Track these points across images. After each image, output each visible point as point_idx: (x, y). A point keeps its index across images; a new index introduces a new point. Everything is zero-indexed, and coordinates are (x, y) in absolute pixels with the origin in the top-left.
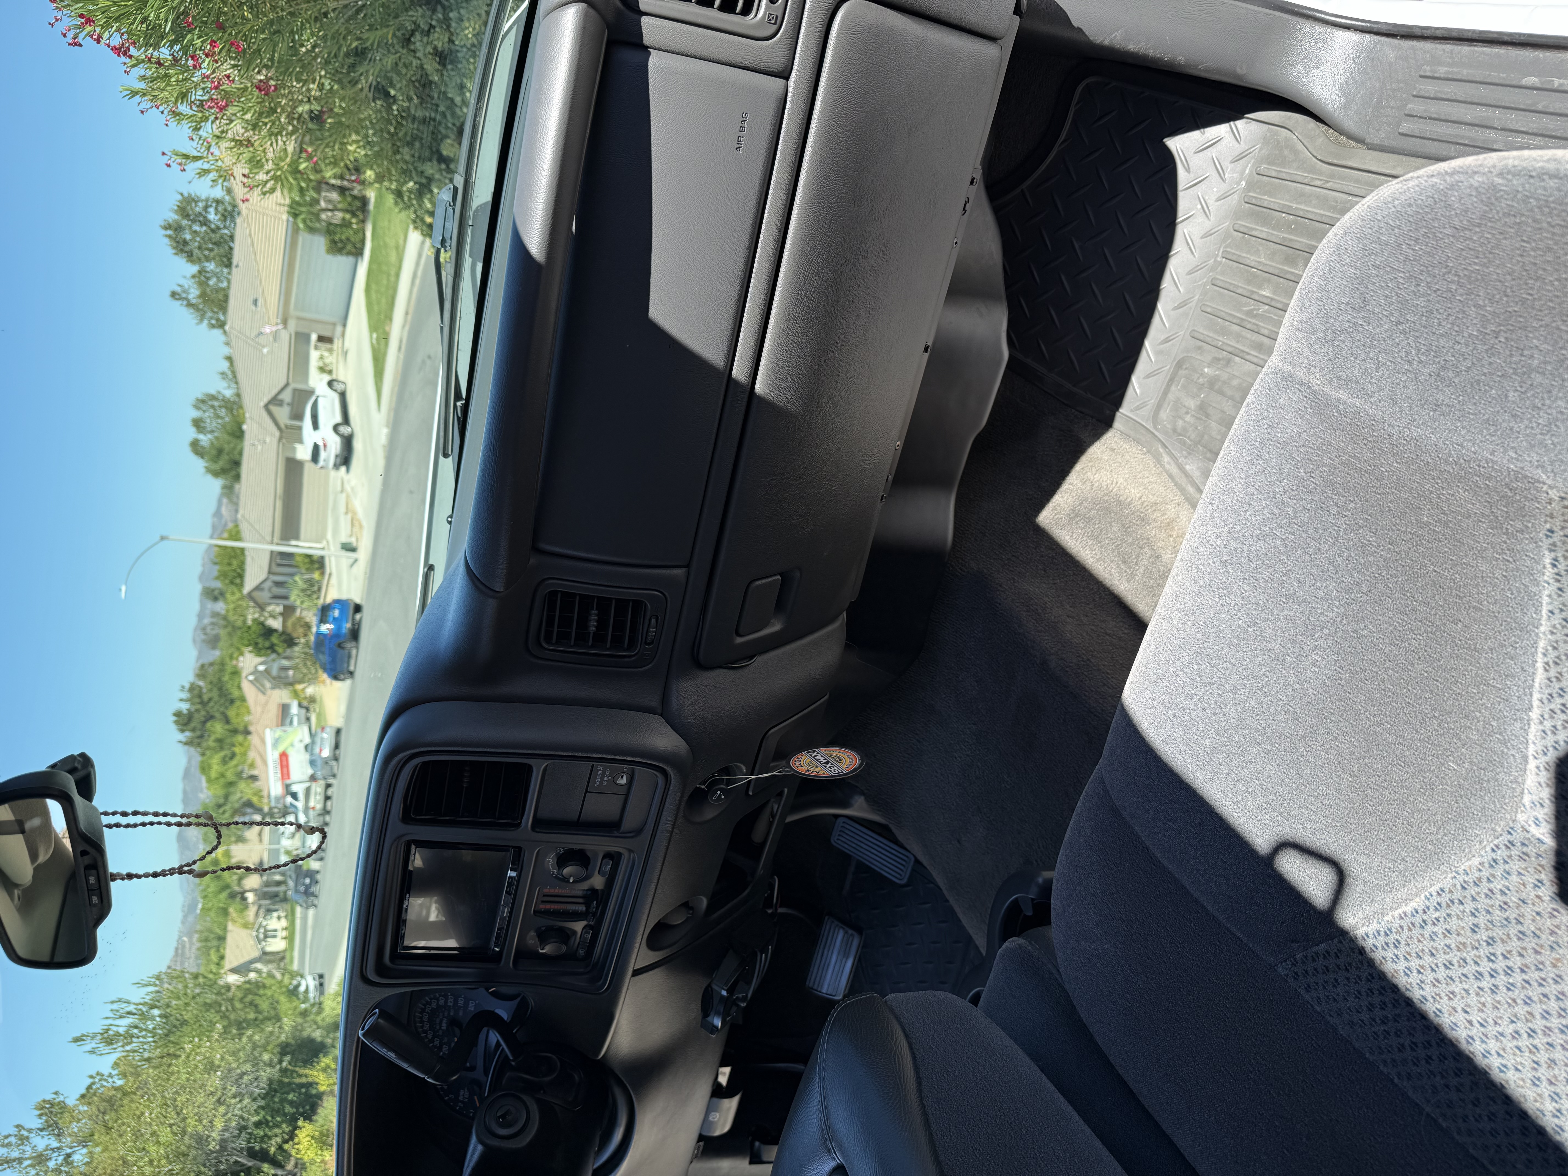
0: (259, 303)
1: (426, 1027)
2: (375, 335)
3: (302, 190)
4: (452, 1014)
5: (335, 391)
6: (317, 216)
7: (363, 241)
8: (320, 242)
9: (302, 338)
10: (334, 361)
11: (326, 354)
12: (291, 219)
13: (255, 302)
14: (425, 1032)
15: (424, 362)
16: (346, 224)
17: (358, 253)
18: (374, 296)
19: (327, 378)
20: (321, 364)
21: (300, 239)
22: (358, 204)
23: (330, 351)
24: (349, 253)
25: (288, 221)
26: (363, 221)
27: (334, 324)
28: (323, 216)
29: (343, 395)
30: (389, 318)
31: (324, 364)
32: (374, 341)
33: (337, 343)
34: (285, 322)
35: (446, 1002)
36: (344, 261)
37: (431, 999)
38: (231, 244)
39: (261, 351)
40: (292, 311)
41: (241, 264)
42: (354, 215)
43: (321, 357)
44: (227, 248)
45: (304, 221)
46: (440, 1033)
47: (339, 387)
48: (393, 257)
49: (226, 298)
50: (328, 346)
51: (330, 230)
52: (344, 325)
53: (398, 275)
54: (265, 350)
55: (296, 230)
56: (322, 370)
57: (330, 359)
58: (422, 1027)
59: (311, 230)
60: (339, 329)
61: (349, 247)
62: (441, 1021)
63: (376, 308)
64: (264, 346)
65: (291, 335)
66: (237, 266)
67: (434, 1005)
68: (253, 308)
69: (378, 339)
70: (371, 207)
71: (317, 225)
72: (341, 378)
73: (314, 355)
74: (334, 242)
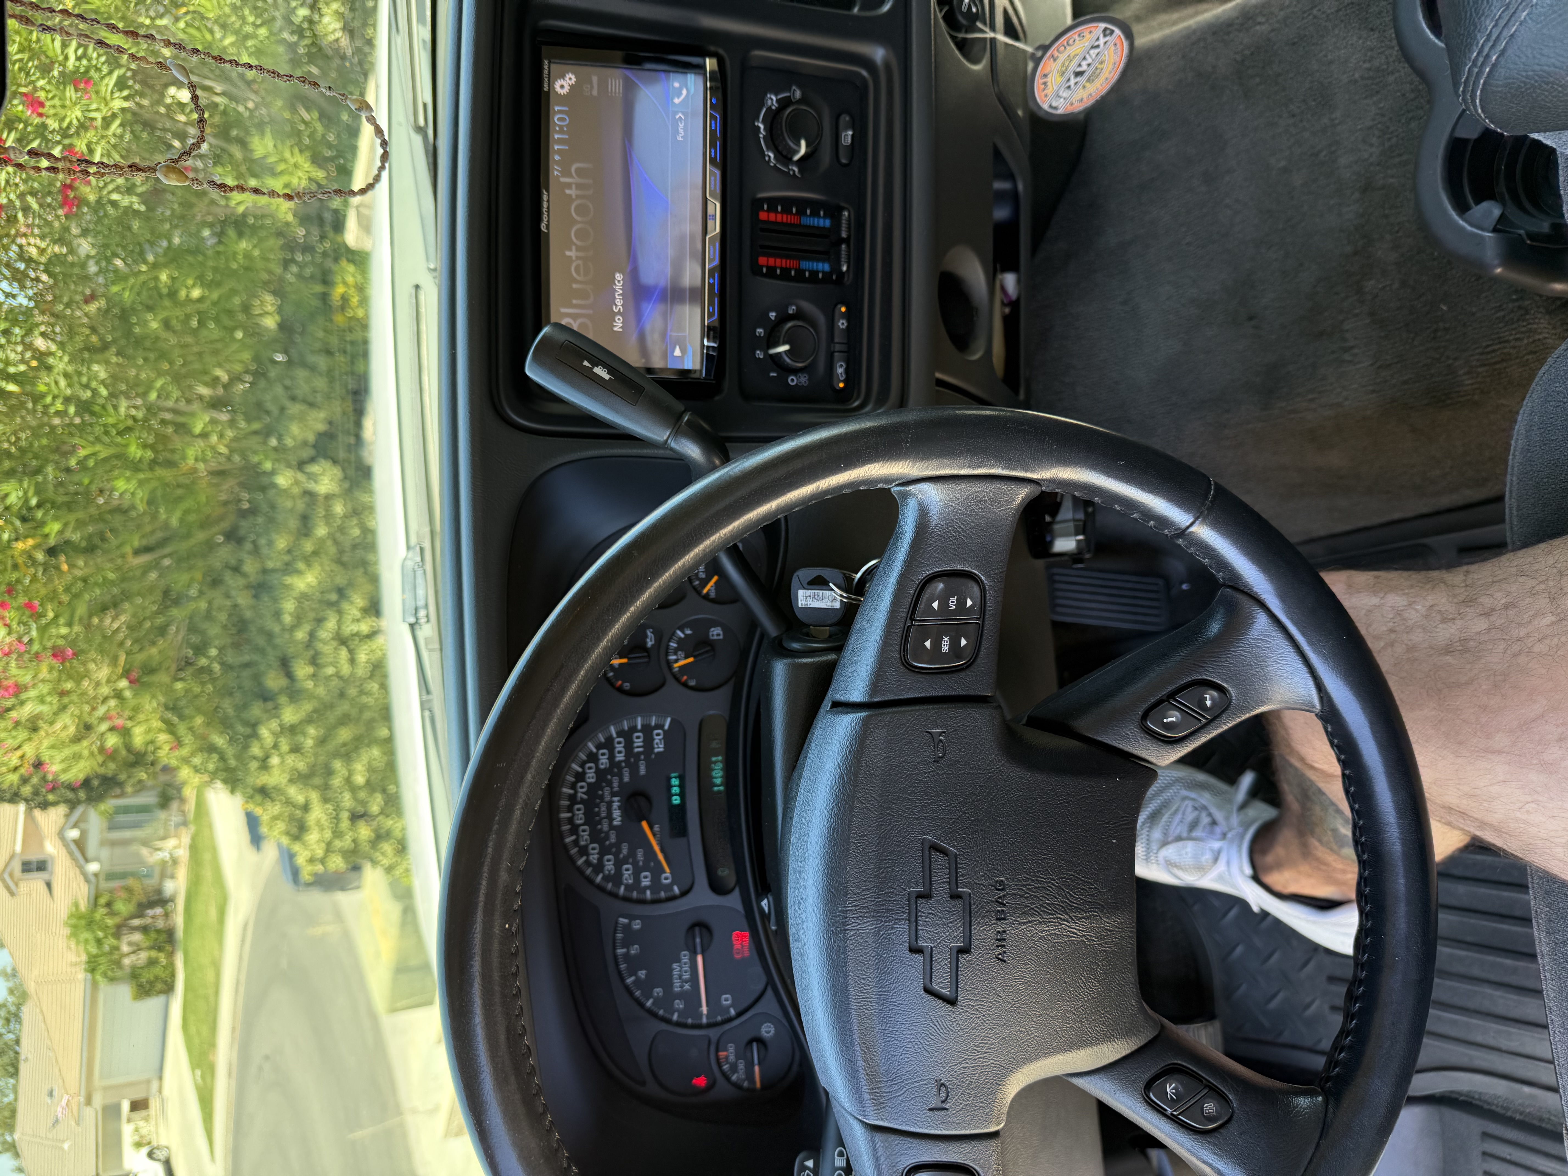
0: (55, 1093)
1: (585, 836)
2: (198, 1072)
3: (99, 942)
4: (626, 779)
5: (159, 1160)
6: (118, 964)
7: (173, 975)
8: (125, 991)
9: (111, 1112)
10: (153, 1129)
11: (141, 1124)
12: (89, 976)
13: (51, 1094)
14: (584, 851)
15: (260, 1068)
16: (152, 962)
17: (169, 988)
18: (193, 1029)
19: (145, 1150)
20: (137, 1138)
21: (101, 997)
22: (163, 937)
23: (146, 1119)
24: (161, 992)
25: (85, 980)
26: (171, 955)
27: (148, 1082)
28: (127, 961)
29: (167, 1164)
30: (212, 1045)
31: (142, 1137)
32: (199, 1078)
33: (154, 1104)
34: (89, 1101)
35: (612, 757)
36: (154, 1003)
37: (582, 765)
38: (17, 1048)
39: (62, 1149)
40: (97, 1081)
41: (30, 1057)
42: (160, 949)
43: (137, 1130)
44: (12, 1054)
45: (105, 975)
46: (613, 838)
47: (161, 1154)
48: (210, 975)
49: (13, 1112)
50: (143, 1113)
51: (135, 975)
52: (160, 1078)
53: (217, 993)
54: (66, 1146)
55: (95, 985)
56: (138, 1145)
57: (146, 1128)
58: (576, 843)
59: (112, 980)
60: (155, 1085)
61: (159, 986)
62: (609, 804)
63: (196, 1041)
64: (63, 1141)
65: (97, 1113)
66: (26, 1060)
67: (591, 777)
68: (49, 1100)
69: (203, 1077)
70: (180, 933)
71: (119, 973)
72: (163, 1142)
73: (128, 1131)
74: (140, 986)
